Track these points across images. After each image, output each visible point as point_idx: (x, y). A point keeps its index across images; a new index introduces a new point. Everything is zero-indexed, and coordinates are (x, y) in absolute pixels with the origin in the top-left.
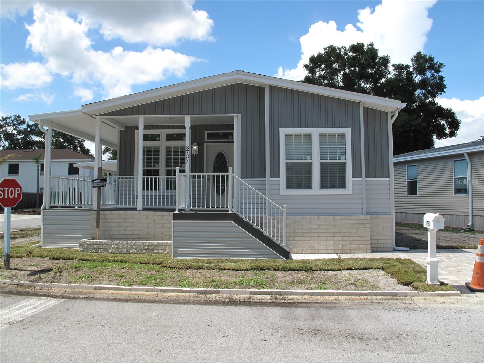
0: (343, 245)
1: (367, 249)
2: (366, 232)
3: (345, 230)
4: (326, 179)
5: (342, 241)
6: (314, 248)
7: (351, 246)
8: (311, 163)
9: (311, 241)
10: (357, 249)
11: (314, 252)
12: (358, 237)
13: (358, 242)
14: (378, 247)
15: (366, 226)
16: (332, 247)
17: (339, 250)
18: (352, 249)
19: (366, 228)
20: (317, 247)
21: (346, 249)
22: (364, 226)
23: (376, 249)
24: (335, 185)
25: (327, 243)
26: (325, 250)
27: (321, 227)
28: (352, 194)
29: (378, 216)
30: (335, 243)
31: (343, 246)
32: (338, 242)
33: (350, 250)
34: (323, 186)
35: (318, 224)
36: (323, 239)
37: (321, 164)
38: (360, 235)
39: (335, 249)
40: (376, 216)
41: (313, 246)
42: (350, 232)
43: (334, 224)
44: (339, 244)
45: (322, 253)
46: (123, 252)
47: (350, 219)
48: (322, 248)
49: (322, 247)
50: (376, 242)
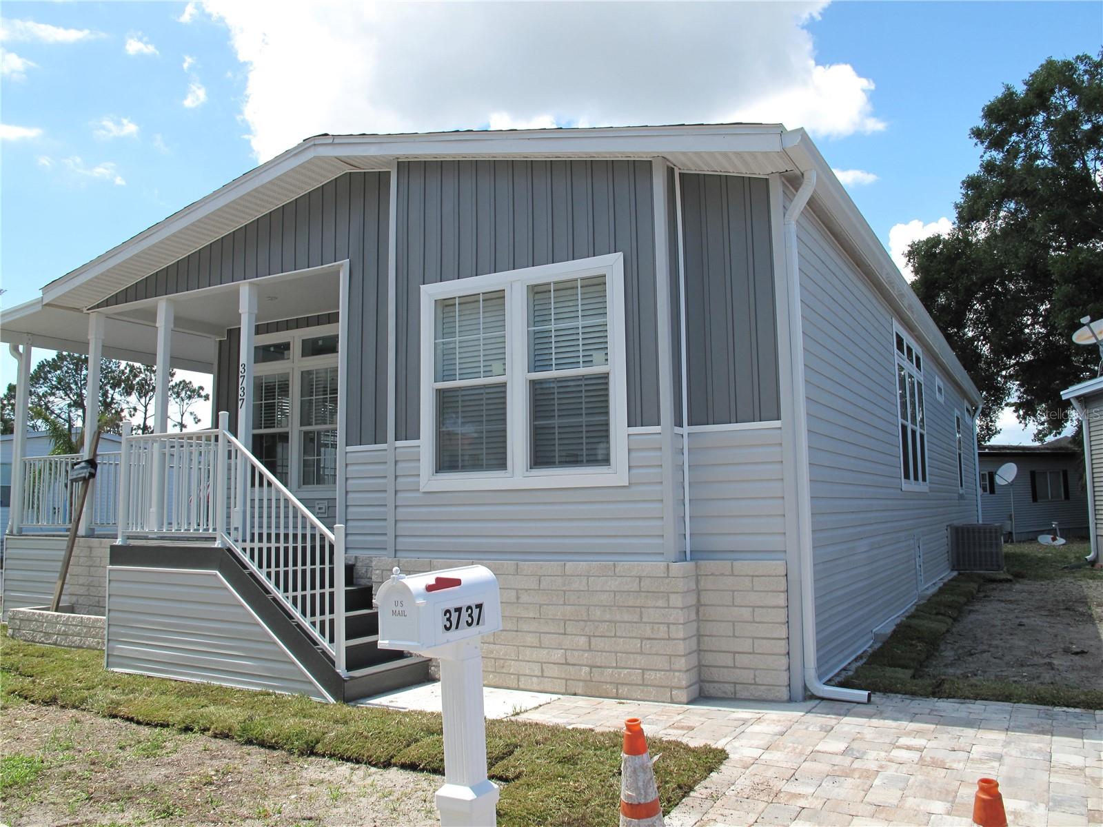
0: (591, 667)
1: (672, 688)
2: (668, 624)
3: (597, 613)
4: (550, 437)
5: (590, 650)
6: (504, 671)
7: (619, 674)
8: (504, 385)
9: (494, 644)
10: (637, 685)
11: (504, 685)
12: (642, 639)
13: (641, 661)
14: (735, 683)
15: (668, 600)
16: (553, 671)
17: (581, 684)
18: (623, 684)
19: (669, 608)
20: (513, 667)
21: (603, 680)
22: (660, 603)
23: (729, 688)
24: (576, 455)
25: (543, 654)
26: (535, 680)
27: (525, 598)
28: (628, 484)
29: (735, 563)
30: (566, 659)
31: (593, 670)
32: (576, 653)
33: (617, 685)
34: (540, 457)
35: (517, 590)
36: (531, 639)
37: (534, 384)
38: (648, 633)
39: (568, 677)
40: (729, 563)
41: (502, 661)
42: (615, 622)
43: (564, 591)
44: (580, 663)
45: (529, 687)
46: (73, 645)
47: (615, 575)
48: (527, 672)
49: (526, 668)
50: (730, 663)
